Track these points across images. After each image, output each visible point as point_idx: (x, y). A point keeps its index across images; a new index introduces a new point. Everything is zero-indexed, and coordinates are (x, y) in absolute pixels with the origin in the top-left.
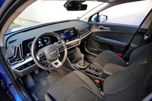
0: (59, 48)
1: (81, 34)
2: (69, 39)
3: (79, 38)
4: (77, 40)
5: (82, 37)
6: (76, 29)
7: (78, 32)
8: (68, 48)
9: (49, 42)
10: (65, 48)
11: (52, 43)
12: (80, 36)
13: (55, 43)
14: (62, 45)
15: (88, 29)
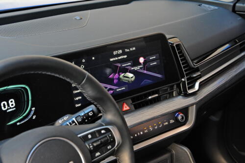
0: (89, 146)
1: (197, 70)
2: (133, 100)
3: (187, 95)
4: (179, 102)
5: (202, 86)
6: (174, 41)
7: (184, 59)
8: (137, 147)
9: (30, 110)
10: (120, 147)
11: (46, 117)
12: (192, 82)
13: (65, 118)
14: (108, 130)
15: (232, 41)
